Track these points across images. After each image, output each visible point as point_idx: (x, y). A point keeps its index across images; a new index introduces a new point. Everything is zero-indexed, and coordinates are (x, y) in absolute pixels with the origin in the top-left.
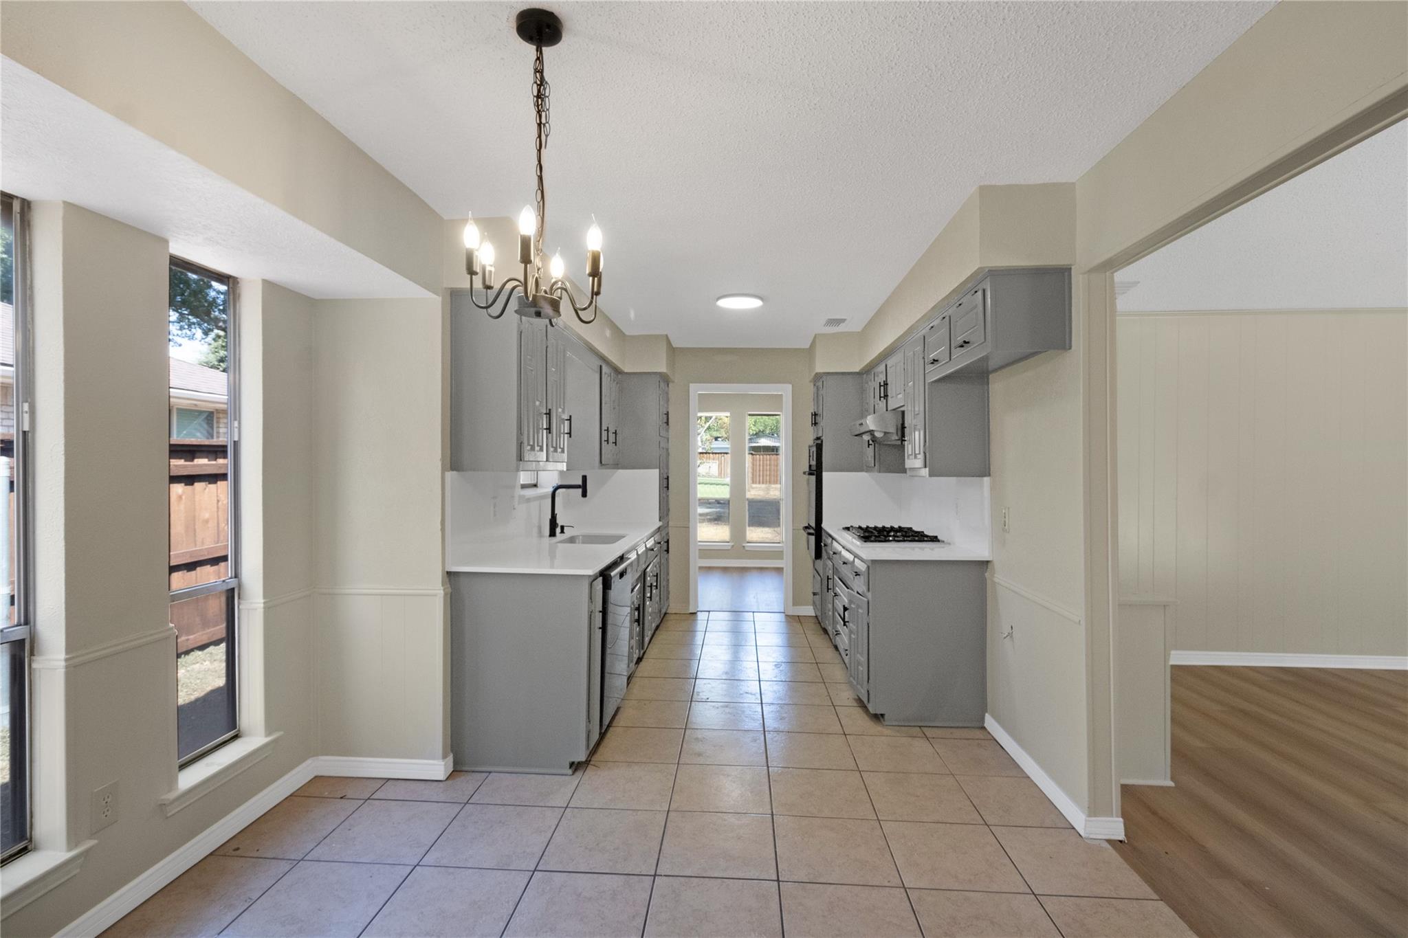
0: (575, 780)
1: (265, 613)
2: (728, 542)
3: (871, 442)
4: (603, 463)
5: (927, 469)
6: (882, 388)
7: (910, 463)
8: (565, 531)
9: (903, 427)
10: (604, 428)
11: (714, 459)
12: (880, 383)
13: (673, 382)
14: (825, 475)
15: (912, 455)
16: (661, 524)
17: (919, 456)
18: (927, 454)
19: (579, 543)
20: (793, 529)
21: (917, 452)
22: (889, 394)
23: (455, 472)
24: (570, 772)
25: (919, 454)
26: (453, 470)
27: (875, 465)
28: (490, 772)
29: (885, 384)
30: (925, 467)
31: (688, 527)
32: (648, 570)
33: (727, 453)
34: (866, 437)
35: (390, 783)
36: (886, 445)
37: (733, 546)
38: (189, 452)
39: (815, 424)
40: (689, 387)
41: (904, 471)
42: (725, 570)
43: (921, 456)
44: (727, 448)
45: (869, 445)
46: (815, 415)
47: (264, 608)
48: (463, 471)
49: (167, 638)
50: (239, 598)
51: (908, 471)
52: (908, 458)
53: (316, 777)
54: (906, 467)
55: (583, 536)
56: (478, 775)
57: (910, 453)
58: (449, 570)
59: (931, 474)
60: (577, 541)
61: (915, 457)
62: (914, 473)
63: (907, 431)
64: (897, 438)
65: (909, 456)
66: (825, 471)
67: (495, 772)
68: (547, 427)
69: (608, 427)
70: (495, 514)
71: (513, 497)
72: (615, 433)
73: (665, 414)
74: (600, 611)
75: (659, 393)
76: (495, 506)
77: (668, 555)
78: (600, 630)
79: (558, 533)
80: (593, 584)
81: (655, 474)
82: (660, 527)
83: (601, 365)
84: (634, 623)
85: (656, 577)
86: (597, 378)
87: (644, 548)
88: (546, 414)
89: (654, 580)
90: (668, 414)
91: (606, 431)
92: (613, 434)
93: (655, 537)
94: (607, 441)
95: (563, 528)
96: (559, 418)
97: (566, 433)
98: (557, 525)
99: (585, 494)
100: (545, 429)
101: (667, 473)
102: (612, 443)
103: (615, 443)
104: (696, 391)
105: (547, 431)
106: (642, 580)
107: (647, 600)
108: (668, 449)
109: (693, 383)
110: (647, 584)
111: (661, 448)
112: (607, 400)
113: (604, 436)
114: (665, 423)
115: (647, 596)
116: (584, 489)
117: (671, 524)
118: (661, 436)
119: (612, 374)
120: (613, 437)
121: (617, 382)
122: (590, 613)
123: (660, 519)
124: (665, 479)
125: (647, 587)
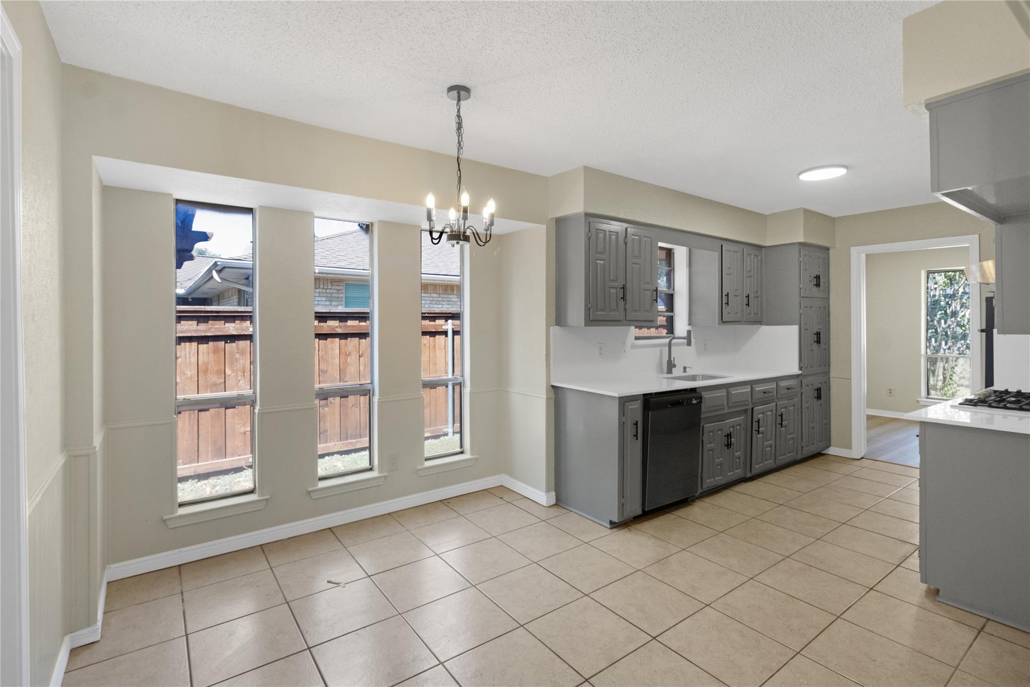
0: (609, 531)
1: (470, 395)
4: (723, 320)
8: (687, 371)
10: (724, 293)
13: (834, 249)
16: (800, 372)
19: (699, 380)
23: (557, 327)
24: (609, 526)
26: (556, 325)
28: (571, 511)
31: (850, 379)
32: (755, 408)
35: (526, 499)
38: (433, 317)
40: (850, 249)
47: (470, 393)
48: (565, 326)
49: (420, 398)
50: (463, 387)
53: (502, 486)
55: (702, 376)
56: (565, 510)
58: (553, 385)
60: (698, 379)
67: (574, 512)
68: (623, 297)
69: (728, 293)
70: (601, 354)
71: (624, 344)
72: (748, 296)
73: (815, 277)
74: (636, 424)
75: (799, 260)
76: (601, 349)
77: (821, 402)
78: (635, 437)
79: (677, 372)
80: (626, 403)
81: (792, 331)
82: (798, 376)
83: (722, 246)
84: (723, 446)
85: (780, 417)
86: (717, 255)
87: (747, 389)
88: (622, 288)
89: (779, 419)
90: (819, 278)
91: (726, 295)
92: (745, 298)
93: (779, 382)
94: (727, 304)
95: (685, 368)
96: (644, 290)
97: (655, 300)
98: (675, 366)
99: (689, 344)
100: (622, 298)
101: (820, 329)
102: (745, 305)
103: (748, 305)
104: (860, 254)
105: (623, 300)
106: (747, 415)
107: (755, 433)
108: (825, 308)
109: (853, 246)
110: (755, 419)
111: (806, 307)
112: (732, 271)
113: (724, 299)
114: (815, 285)
115: (755, 429)
116: (688, 339)
117: (832, 374)
118: (803, 297)
119: (747, 250)
120: (745, 300)
121: (755, 255)
122: (622, 423)
123: (801, 369)
124: (815, 334)
125: (754, 422)
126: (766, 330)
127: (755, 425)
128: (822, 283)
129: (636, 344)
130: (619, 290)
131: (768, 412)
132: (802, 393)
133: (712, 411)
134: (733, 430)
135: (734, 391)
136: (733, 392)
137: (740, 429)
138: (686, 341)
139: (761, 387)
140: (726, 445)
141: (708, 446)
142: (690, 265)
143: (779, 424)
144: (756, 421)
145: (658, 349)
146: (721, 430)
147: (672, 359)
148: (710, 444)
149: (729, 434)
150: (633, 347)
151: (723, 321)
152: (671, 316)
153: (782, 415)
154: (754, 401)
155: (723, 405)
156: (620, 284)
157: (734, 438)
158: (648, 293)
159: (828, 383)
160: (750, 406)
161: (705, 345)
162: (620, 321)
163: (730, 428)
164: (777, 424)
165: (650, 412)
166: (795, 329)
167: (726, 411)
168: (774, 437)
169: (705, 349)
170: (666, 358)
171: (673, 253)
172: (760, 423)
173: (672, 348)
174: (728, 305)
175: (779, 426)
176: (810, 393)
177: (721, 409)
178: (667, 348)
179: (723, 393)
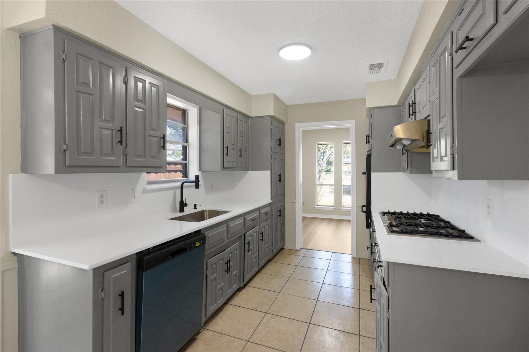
2: (333, 206)
3: (404, 151)
5: (456, 172)
6: (411, 108)
7: (436, 165)
8: (197, 208)
9: (428, 133)
10: (225, 146)
11: (346, 166)
12: (410, 104)
13: (287, 123)
14: (373, 174)
15: (437, 157)
16: (272, 201)
17: (445, 159)
18: (456, 157)
20: (356, 206)
21: (443, 154)
22: (417, 111)
23: (23, 174)
25: (446, 156)
26: (22, 172)
27: (408, 168)
29: (413, 103)
30: (453, 169)
31: (295, 202)
32: (247, 233)
33: (350, 163)
34: (399, 147)
36: (416, 153)
37: (335, 209)
39: (368, 142)
40: (295, 125)
41: (431, 172)
42: (331, 220)
43: (448, 159)
44: (350, 161)
45: (403, 153)
46: (368, 137)
51: (433, 172)
52: (434, 160)
54: (431, 169)
55: (209, 211)
57: (435, 156)
58: (13, 251)
59: (461, 177)
61: (441, 159)
62: (440, 175)
63: (432, 137)
64: (423, 144)
65: (434, 158)
66: (373, 172)
68: (120, 140)
69: (228, 146)
70: (102, 202)
71: (133, 189)
72: (241, 150)
73: (278, 140)
74: (122, 295)
75: (271, 127)
76: (102, 196)
77: (281, 218)
78: (121, 311)
79: (189, 210)
80: (105, 273)
81: (267, 174)
82: (270, 204)
83: (223, 110)
84: (224, 272)
85: (261, 234)
86: (219, 117)
87: (241, 221)
88: (119, 131)
89: (261, 235)
90: (280, 140)
91: (226, 148)
92: (239, 151)
93: (261, 210)
94: (227, 154)
95: (195, 205)
96: (149, 136)
97: (162, 147)
98: (186, 205)
99: (197, 186)
100: (119, 142)
101: (281, 173)
102: (238, 156)
103: (241, 156)
104: (300, 127)
105: (120, 143)
106: (241, 240)
107: (246, 252)
108: (283, 159)
109: (297, 123)
110: (247, 242)
111: (274, 159)
112: (230, 130)
113: (225, 151)
114: (278, 145)
115: (247, 249)
116: (197, 183)
117: (286, 200)
118: (273, 152)
119: (240, 117)
120: (239, 152)
121: (245, 122)
122: (100, 300)
123: (272, 200)
124: (278, 176)
125: (246, 244)
126: (251, 173)
127: (247, 245)
128: (281, 144)
129: (147, 189)
130: (116, 132)
131: (254, 233)
132: (272, 215)
133: (214, 247)
134: (232, 256)
135: (232, 224)
136: (231, 226)
137: (236, 252)
138: (194, 184)
139: (250, 217)
140: (226, 271)
141: (211, 277)
142: (200, 123)
143: (261, 239)
144: (247, 243)
145: (172, 192)
146: (222, 259)
147: (184, 200)
148: (213, 274)
149: (229, 260)
150: (145, 191)
151: (224, 168)
152: (185, 163)
153: (262, 234)
154: (246, 228)
155: (224, 238)
156: (116, 125)
157: (232, 261)
158: (155, 139)
159: (284, 206)
160: (244, 232)
161: (212, 185)
162: (118, 167)
163: (229, 254)
164: (260, 240)
165: (144, 272)
166: (268, 173)
167: (226, 241)
168: (258, 251)
169: (212, 188)
170: (179, 199)
171: (188, 113)
172: (250, 244)
173: (184, 190)
174: (228, 156)
175: (260, 241)
176: (276, 213)
177: (223, 241)
178: (180, 190)
179: (224, 228)
